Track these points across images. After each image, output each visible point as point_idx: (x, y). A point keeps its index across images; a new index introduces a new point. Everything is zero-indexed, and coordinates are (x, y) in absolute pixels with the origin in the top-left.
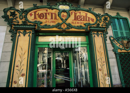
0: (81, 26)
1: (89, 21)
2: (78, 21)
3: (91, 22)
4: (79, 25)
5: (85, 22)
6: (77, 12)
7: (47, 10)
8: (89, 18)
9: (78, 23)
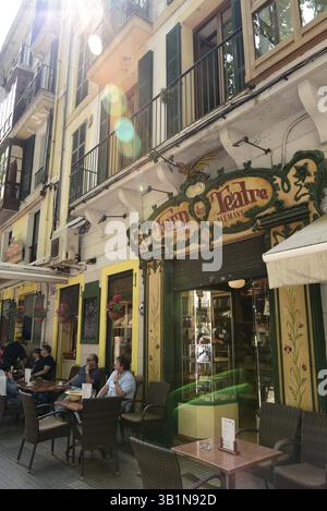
0: (239, 223)
1: (254, 200)
2: (228, 212)
3: (261, 202)
4: (234, 221)
5: (246, 208)
6: (221, 189)
7: (171, 210)
8: (252, 192)
9: (230, 217)
